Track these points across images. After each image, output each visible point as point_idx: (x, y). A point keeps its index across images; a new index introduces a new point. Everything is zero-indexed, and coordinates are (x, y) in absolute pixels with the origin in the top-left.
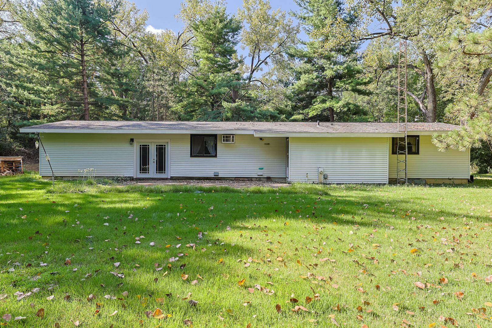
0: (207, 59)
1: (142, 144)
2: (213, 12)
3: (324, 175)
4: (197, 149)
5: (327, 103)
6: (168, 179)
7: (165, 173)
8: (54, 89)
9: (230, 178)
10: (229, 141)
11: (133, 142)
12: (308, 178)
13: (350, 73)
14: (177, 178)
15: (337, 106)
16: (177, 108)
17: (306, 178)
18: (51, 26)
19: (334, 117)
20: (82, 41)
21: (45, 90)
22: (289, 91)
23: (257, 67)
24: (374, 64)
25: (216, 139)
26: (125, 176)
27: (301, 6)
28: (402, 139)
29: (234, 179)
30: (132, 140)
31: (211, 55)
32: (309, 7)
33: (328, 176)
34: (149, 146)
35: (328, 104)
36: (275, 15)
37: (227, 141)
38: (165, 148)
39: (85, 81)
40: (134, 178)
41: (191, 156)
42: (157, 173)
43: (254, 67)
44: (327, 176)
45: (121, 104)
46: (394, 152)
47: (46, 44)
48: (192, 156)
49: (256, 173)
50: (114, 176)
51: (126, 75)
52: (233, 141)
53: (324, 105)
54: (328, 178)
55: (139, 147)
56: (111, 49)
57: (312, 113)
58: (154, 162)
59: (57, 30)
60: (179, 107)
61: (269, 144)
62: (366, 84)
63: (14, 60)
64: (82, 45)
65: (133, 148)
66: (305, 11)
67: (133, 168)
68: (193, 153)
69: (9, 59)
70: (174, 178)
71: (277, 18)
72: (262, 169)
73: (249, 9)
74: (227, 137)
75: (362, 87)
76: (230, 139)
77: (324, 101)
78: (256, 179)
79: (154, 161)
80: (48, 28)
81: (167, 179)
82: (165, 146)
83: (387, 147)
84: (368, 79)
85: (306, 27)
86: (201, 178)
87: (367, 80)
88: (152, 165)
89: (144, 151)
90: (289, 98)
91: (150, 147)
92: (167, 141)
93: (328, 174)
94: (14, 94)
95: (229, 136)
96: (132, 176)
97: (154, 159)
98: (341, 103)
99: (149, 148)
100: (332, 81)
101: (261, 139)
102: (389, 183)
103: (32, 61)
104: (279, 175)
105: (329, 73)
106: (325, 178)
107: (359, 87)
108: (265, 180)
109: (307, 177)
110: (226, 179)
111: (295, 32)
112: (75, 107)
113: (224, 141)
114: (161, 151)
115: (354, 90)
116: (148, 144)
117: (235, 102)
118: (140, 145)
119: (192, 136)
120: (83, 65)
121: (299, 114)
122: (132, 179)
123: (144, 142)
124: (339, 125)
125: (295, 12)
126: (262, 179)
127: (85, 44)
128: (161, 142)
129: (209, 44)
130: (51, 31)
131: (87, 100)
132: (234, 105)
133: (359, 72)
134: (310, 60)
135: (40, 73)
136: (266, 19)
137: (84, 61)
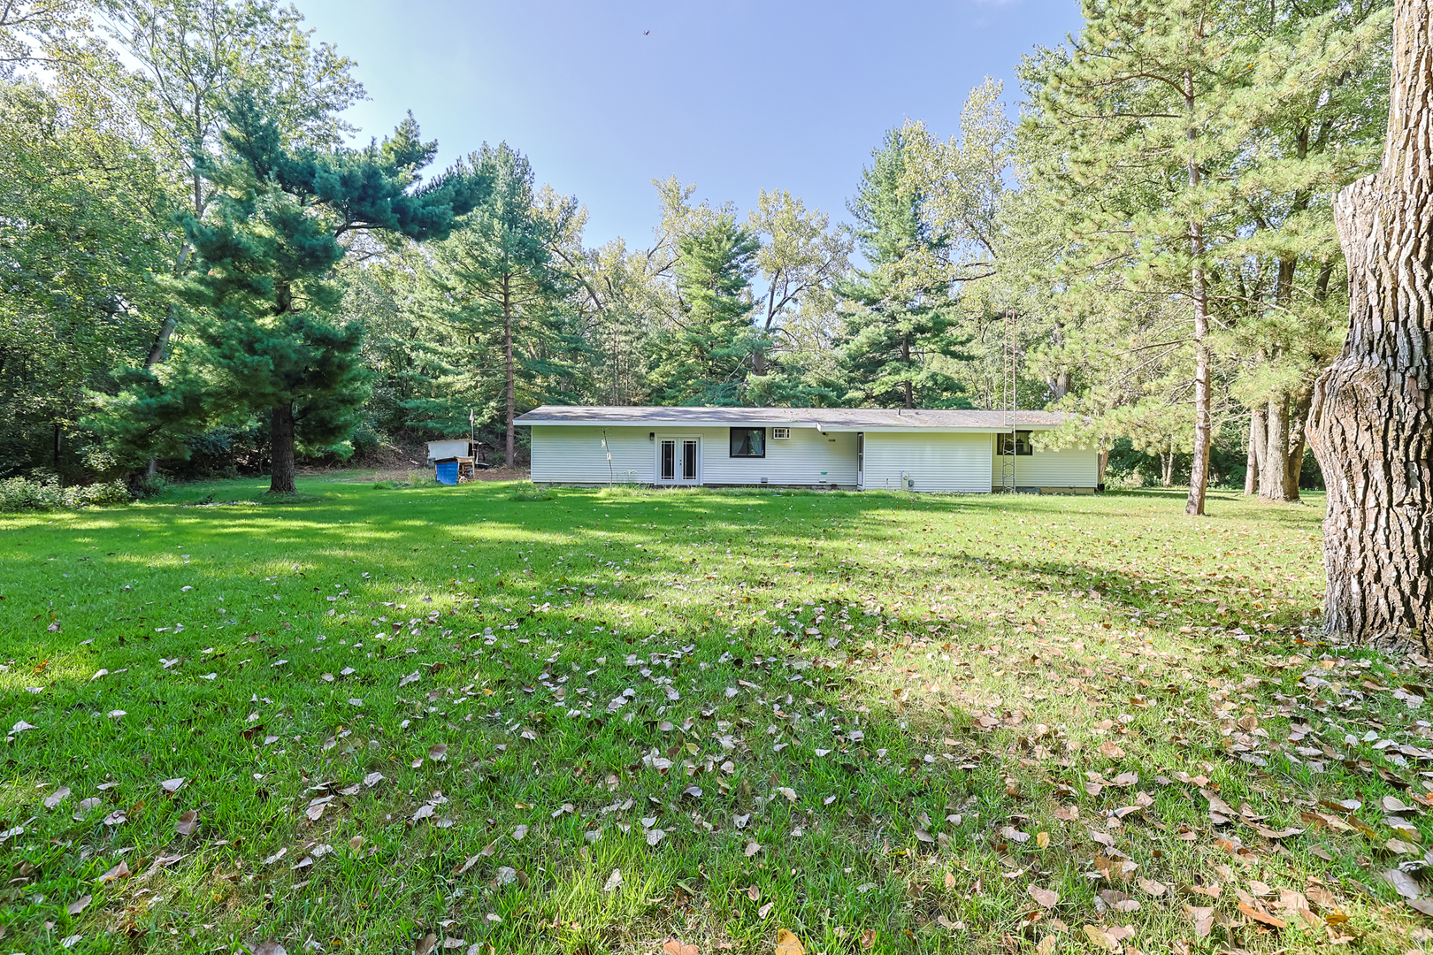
0: (705, 298)
1: (664, 440)
2: (716, 224)
3: (909, 481)
5: (903, 373)
6: (700, 486)
7: (695, 478)
9: (783, 486)
10: (783, 438)
11: (653, 437)
12: (889, 485)
13: (939, 326)
14: (713, 485)
15: (918, 378)
17: (886, 485)
19: (912, 395)
22: (841, 353)
24: (977, 309)
25: (764, 433)
26: (642, 482)
28: (1010, 436)
29: (787, 487)
31: (711, 293)
32: (872, 221)
33: (915, 483)
34: (673, 442)
35: (904, 376)
37: (779, 436)
38: (695, 445)
39: (509, 336)
40: (654, 484)
41: (731, 456)
42: (685, 478)
43: (775, 306)
44: (913, 482)
46: (999, 453)
49: (817, 478)
52: (788, 437)
53: (897, 377)
54: (914, 486)
55: (661, 444)
57: (878, 389)
58: (681, 464)
61: (835, 442)
62: (962, 343)
64: (507, 278)
65: (653, 445)
66: (866, 225)
67: (652, 472)
68: (734, 451)
70: (708, 485)
71: (813, 224)
72: (825, 473)
73: (769, 213)
74: (780, 432)
75: (958, 348)
76: (784, 433)
77: (897, 371)
78: (816, 486)
79: (681, 462)
81: (698, 486)
82: (695, 442)
83: (991, 446)
84: (966, 336)
85: (868, 251)
86: (744, 485)
87: (964, 339)
88: (679, 468)
89: (668, 450)
90: (842, 365)
91: (675, 444)
92: (698, 437)
93: (914, 480)
95: (783, 430)
96: (652, 482)
98: (923, 375)
99: (673, 445)
100: (909, 339)
101: (824, 434)
102: (993, 492)
104: (847, 481)
105: (904, 327)
106: (910, 486)
107: (952, 348)
108: (829, 488)
109: (887, 483)
110: (778, 486)
113: (775, 437)
114: (690, 450)
115: (946, 352)
117: (766, 374)
118: (663, 442)
119: (732, 429)
120: (508, 310)
121: (858, 389)
122: (652, 486)
123: (668, 439)
124: (927, 415)
126: (825, 487)
127: (511, 276)
128: (690, 439)
129: (708, 275)
132: (763, 379)
133: (952, 324)
134: (871, 302)
136: (797, 228)
137: (508, 304)
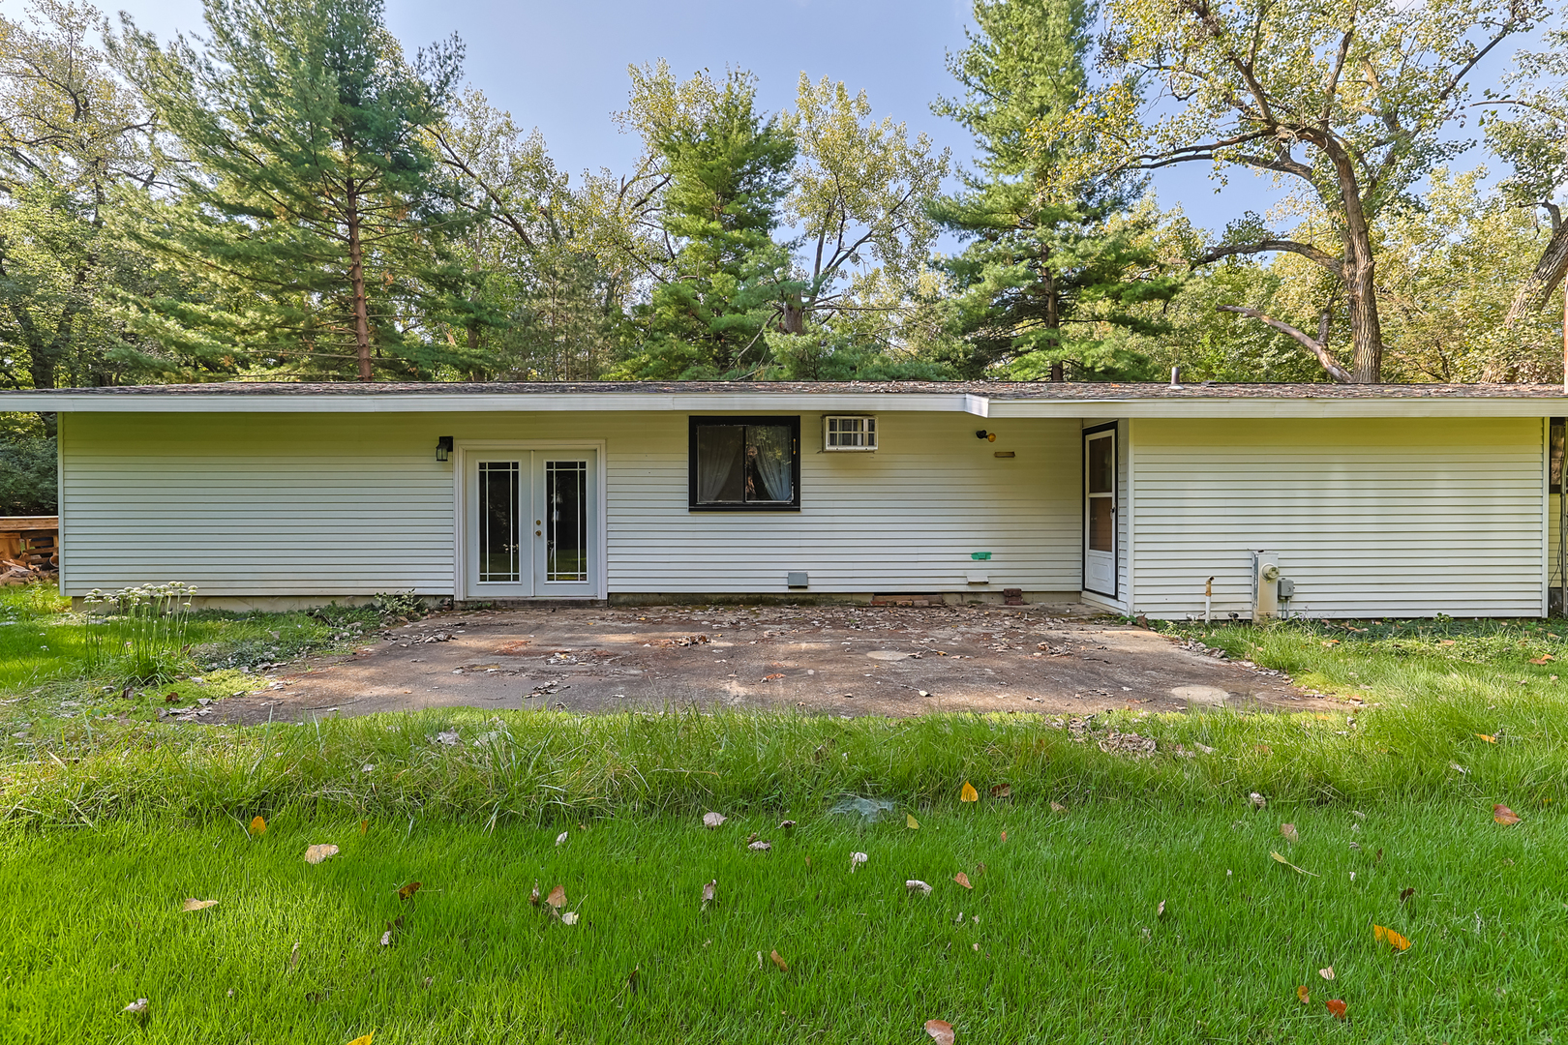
1: (487, 461)
3: (1280, 583)
4: (716, 475)
6: (597, 602)
7: (584, 577)
8: (267, 318)
9: (855, 598)
10: (855, 444)
11: (450, 449)
12: (1215, 598)
14: (637, 599)
16: (619, 374)
17: (1207, 600)
18: (253, 135)
20: (350, 183)
21: (243, 322)
23: (833, 267)
25: (796, 433)
26: (417, 592)
27: (970, 85)
29: (869, 600)
30: (447, 443)
33: (1297, 589)
34: (516, 465)
36: (879, 134)
37: (846, 441)
38: (583, 474)
39: (359, 299)
40: (456, 599)
42: (550, 578)
43: (822, 269)
44: (1291, 586)
45: (462, 361)
47: (239, 184)
48: (694, 506)
49: (960, 573)
50: (373, 592)
51: (477, 281)
52: (871, 443)
54: (1296, 598)
55: (478, 470)
56: (433, 207)
58: (539, 533)
59: (274, 145)
60: (625, 371)
61: (1013, 455)
63: (142, 228)
64: (352, 196)
65: (449, 475)
67: (451, 560)
68: (701, 494)
69: (125, 225)
70: (622, 599)
71: (884, 141)
72: (984, 557)
74: (846, 425)
76: (859, 432)
78: (958, 597)
79: (538, 528)
80: (245, 138)
81: (592, 603)
82: (583, 465)
83: (1542, 462)
86: (736, 598)
88: (533, 545)
91: (520, 470)
92: (591, 444)
93: (1296, 580)
94: (136, 326)
95: (856, 421)
96: (450, 592)
97: (538, 523)
99: (516, 475)
101: (981, 433)
103: (195, 230)
104: (1048, 580)
105: (1062, 263)
106: (1283, 599)
108: (998, 601)
109: (1209, 594)
110: (838, 599)
111: (935, 174)
112: (331, 373)
113: (832, 443)
114: (567, 483)
116: (511, 461)
118: (482, 465)
119: (697, 423)
120: (356, 251)
122: (446, 605)
123: (499, 452)
125: (952, 101)
126: (983, 599)
127: (358, 193)
128: (566, 450)
130: (253, 147)
131: (365, 352)
135: (224, 271)
137: (356, 241)
